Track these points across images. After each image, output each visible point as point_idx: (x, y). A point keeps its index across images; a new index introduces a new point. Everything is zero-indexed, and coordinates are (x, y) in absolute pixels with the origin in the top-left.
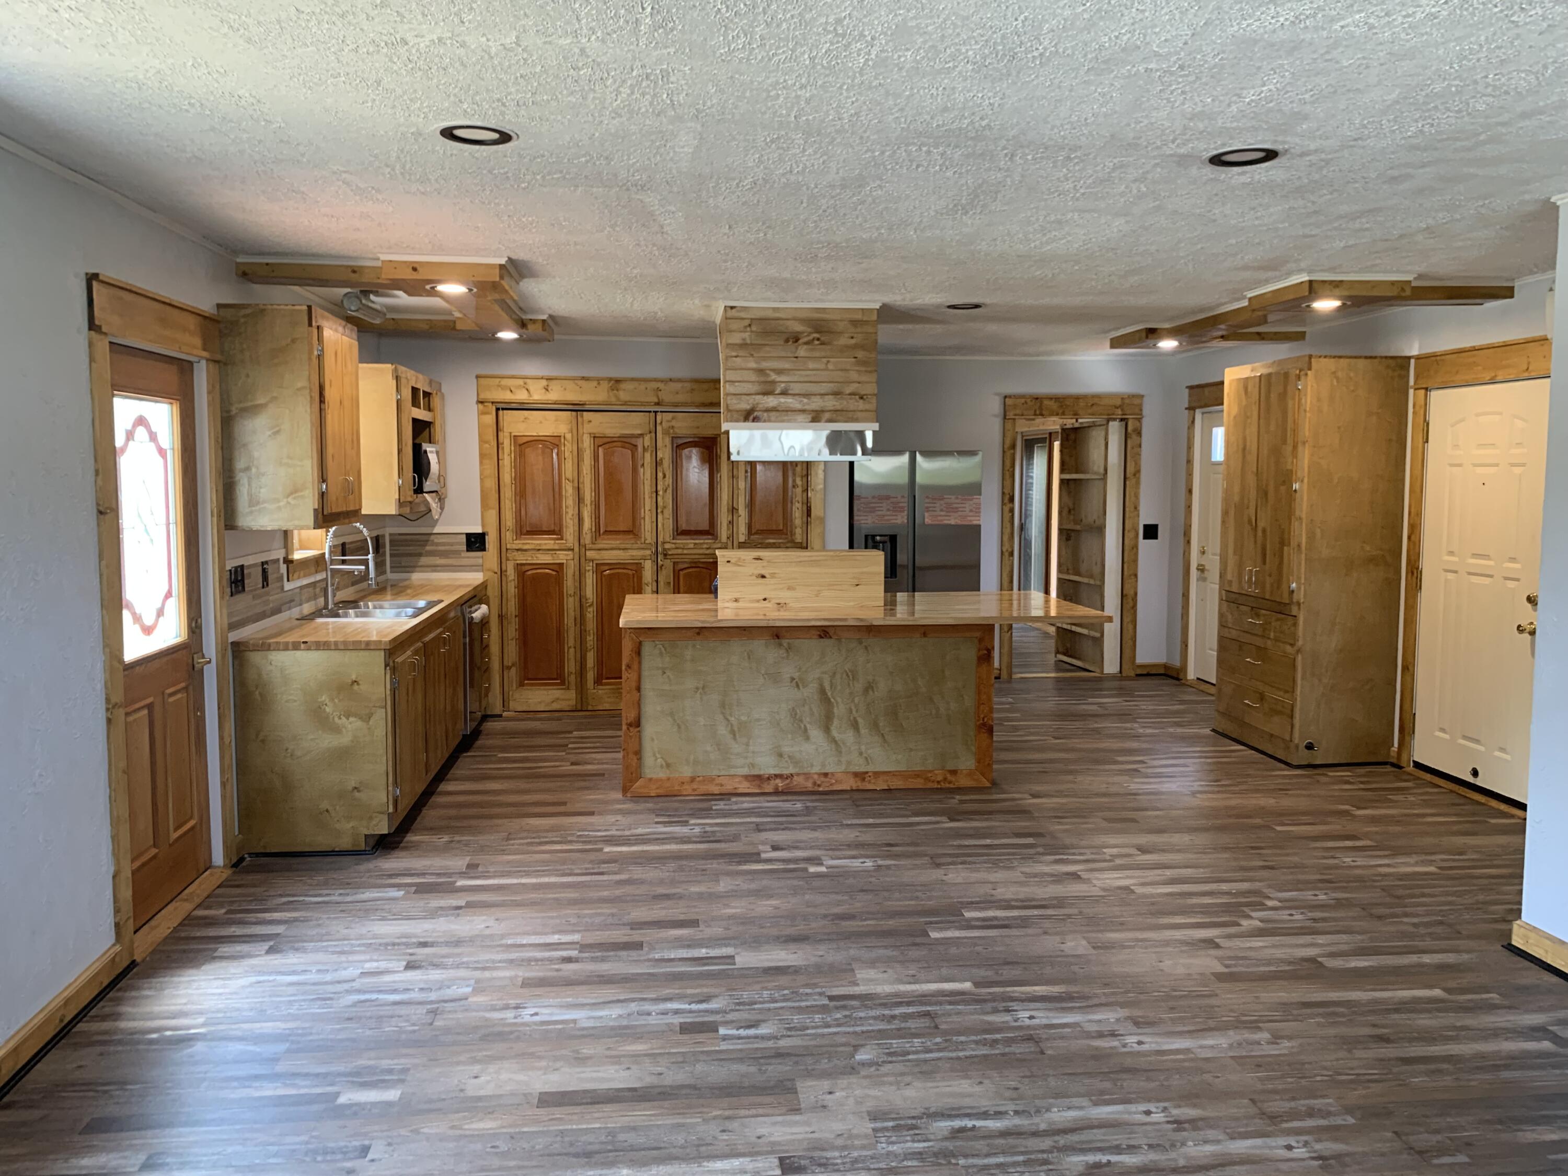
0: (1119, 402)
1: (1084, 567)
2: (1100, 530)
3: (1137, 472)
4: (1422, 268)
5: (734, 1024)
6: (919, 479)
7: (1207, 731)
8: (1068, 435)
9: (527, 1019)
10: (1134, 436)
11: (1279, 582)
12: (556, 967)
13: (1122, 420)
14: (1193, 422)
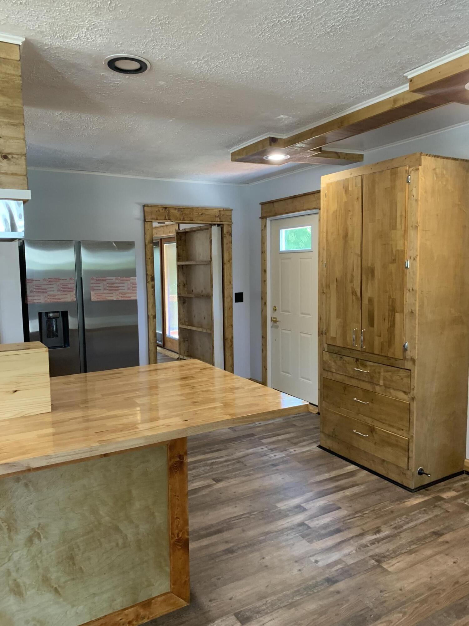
0: (218, 214)
1: (196, 320)
2: (209, 297)
3: (230, 260)
6: (84, 267)
7: (314, 448)
8: (181, 237)
10: (227, 236)
11: (390, 341)
13: (218, 225)
14: (265, 226)
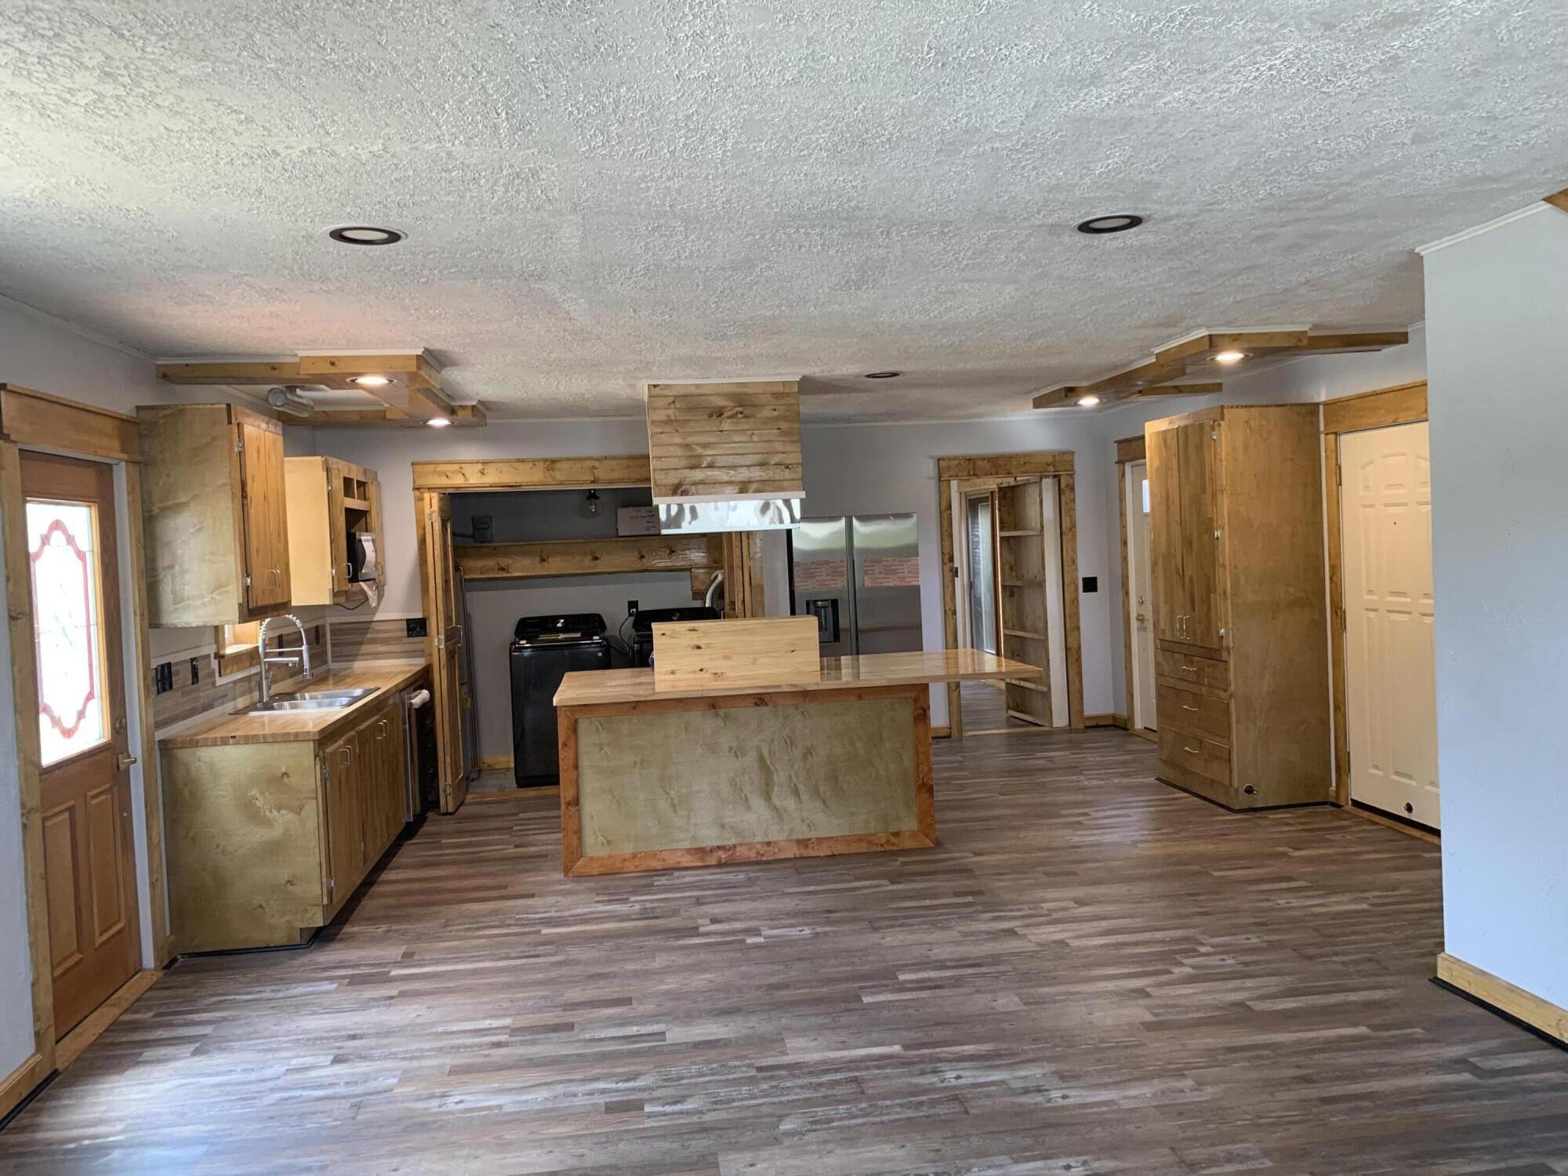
0: (1051, 460)
1: (1028, 623)
2: (1041, 585)
3: (1073, 527)
4: (1314, 319)
5: (662, 1101)
6: (857, 543)
7: (1152, 780)
8: (1005, 494)
9: (452, 1107)
10: (1067, 492)
11: (1208, 629)
12: (486, 1052)
13: (1055, 476)
14: (1123, 475)
